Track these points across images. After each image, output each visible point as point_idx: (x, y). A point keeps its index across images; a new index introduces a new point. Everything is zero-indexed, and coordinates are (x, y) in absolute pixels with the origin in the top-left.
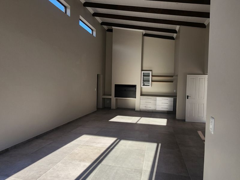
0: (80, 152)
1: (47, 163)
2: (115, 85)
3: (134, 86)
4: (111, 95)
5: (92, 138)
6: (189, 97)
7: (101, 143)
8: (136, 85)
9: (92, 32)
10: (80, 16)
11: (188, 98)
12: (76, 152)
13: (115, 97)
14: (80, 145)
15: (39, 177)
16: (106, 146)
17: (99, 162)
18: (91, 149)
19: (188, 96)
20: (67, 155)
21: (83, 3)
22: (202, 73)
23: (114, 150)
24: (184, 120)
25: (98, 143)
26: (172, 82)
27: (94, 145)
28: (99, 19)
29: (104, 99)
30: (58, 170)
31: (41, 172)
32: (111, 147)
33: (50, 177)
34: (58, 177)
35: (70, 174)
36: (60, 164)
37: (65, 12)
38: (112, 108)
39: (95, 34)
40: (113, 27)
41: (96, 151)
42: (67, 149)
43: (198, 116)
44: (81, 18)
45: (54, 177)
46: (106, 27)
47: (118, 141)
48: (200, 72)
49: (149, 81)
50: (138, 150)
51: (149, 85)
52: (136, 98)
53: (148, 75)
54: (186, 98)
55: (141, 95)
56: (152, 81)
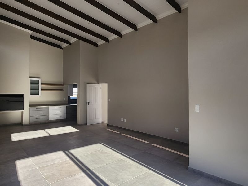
3: (22, 96)
8: (24, 94)
11: (88, 104)
19: (88, 103)
22: (97, 83)
24: (86, 124)
26: (61, 90)
32: (73, 158)
47: (67, 152)
48: (96, 82)
49: (39, 89)
50: (95, 151)
51: (38, 94)
52: (23, 110)
53: (37, 82)
54: (87, 105)
55: (30, 106)
56: (42, 90)
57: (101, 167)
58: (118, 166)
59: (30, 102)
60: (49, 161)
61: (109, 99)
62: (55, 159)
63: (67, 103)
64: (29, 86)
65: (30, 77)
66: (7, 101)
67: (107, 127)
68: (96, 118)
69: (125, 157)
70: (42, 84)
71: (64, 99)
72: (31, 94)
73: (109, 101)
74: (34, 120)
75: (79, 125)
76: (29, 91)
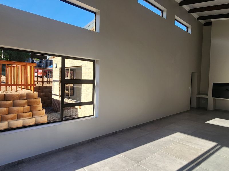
0: (175, 148)
1: (146, 151)
2: (214, 83)
4: (207, 95)
5: (187, 137)
7: (198, 144)
9: (187, 29)
10: (176, 16)
12: (171, 147)
13: (212, 97)
14: (175, 141)
15: (140, 161)
16: (204, 149)
17: (197, 163)
18: (187, 148)
20: (162, 148)
21: (179, 3)
23: (214, 156)
25: (195, 144)
27: (189, 144)
28: (195, 15)
29: (198, 98)
30: (156, 160)
31: (141, 157)
32: (211, 152)
33: (150, 163)
34: (156, 165)
35: (167, 166)
36: (158, 155)
37: (161, 16)
38: (208, 109)
39: (190, 31)
40: (212, 20)
41: (193, 151)
42: (162, 142)
44: (177, 18)
45: (152, 164)
46: (203, 22)
47: (219, 146)
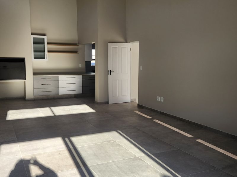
3: (22, 60)
6: (112, 72)
8: (25, 58)
11: (110, 74)
19: (110, 71)
24: (107, 103)
26: (75, 52)
32: (71, 147)
43: (122, 95)
47: (67, 140)
48: (122, 40)
49: (44, 51)
50: (105, 142)
51: (44, 58)
52: (25, 79)
53: (42, 41)
54: (108, 74)
55: (34, 74)
56: (49, 51)
57: (102, 164)
58: (127, 167)
59: (33, 70)
60: (39, 149)
61: (141, 67)
62: (48, 147)
63: (85, 71)
64: (32, 46)
65: (32, 34)
66: (4, 67)
67: (137, 108)
68: (123, 95)
69: (143, 155)
70: (49, 43)
71: (80, 65)
72: (35, 58)
73: (141, 69)
74: (39, 93)
75: (98, 103)
76: (32, 54)
